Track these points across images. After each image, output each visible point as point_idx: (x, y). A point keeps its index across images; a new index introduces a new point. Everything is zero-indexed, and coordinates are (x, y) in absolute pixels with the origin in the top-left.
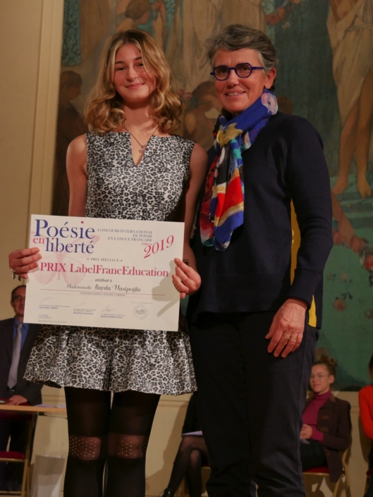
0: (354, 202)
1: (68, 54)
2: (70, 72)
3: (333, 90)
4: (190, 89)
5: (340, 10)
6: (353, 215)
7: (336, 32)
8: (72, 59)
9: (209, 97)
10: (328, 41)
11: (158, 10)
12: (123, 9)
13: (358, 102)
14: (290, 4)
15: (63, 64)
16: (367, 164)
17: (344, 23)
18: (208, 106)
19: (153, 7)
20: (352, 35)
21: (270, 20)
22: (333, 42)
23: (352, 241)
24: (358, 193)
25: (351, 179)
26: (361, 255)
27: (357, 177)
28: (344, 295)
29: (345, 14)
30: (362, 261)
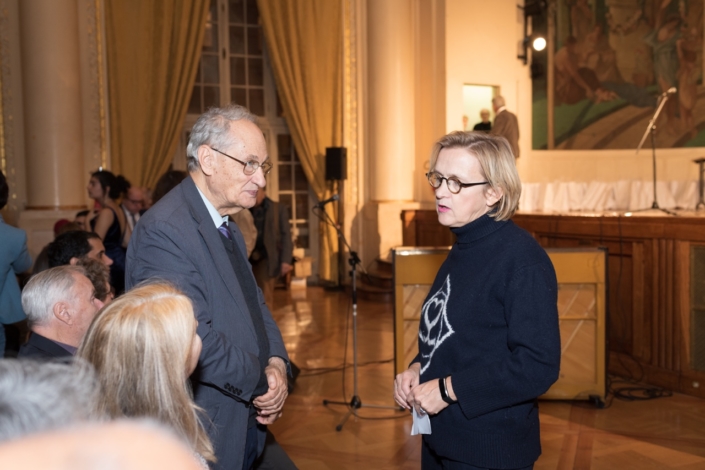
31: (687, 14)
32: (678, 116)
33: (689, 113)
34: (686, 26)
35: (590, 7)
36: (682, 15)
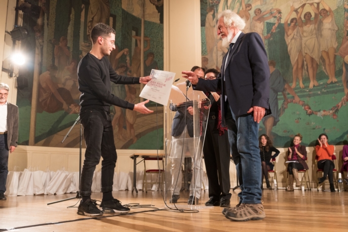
0: (299, 90)
1: (204, 52)
2: (204, 57)
3: (288, 57)
5: (289, 33)
6: (299, 94)
7: (288, 40)
10: (286, 43)
13: (297, 60)
14: (272, 32)
15: (202, 55)
17: (290, 37)
20: (293, 41)
22: (287, 43)
23: (299, 102)
24: (300, 87)
25: (297, 83)
26: (303, 106)
27: (299, 83)
28: (298, 119)
29: (291, 34)
30: (303, 108)
31: (131, 65)
32: (125, 128)
33: (132, 126)
34: (130, 72)
35: (69, 48)
36: (128, 65)
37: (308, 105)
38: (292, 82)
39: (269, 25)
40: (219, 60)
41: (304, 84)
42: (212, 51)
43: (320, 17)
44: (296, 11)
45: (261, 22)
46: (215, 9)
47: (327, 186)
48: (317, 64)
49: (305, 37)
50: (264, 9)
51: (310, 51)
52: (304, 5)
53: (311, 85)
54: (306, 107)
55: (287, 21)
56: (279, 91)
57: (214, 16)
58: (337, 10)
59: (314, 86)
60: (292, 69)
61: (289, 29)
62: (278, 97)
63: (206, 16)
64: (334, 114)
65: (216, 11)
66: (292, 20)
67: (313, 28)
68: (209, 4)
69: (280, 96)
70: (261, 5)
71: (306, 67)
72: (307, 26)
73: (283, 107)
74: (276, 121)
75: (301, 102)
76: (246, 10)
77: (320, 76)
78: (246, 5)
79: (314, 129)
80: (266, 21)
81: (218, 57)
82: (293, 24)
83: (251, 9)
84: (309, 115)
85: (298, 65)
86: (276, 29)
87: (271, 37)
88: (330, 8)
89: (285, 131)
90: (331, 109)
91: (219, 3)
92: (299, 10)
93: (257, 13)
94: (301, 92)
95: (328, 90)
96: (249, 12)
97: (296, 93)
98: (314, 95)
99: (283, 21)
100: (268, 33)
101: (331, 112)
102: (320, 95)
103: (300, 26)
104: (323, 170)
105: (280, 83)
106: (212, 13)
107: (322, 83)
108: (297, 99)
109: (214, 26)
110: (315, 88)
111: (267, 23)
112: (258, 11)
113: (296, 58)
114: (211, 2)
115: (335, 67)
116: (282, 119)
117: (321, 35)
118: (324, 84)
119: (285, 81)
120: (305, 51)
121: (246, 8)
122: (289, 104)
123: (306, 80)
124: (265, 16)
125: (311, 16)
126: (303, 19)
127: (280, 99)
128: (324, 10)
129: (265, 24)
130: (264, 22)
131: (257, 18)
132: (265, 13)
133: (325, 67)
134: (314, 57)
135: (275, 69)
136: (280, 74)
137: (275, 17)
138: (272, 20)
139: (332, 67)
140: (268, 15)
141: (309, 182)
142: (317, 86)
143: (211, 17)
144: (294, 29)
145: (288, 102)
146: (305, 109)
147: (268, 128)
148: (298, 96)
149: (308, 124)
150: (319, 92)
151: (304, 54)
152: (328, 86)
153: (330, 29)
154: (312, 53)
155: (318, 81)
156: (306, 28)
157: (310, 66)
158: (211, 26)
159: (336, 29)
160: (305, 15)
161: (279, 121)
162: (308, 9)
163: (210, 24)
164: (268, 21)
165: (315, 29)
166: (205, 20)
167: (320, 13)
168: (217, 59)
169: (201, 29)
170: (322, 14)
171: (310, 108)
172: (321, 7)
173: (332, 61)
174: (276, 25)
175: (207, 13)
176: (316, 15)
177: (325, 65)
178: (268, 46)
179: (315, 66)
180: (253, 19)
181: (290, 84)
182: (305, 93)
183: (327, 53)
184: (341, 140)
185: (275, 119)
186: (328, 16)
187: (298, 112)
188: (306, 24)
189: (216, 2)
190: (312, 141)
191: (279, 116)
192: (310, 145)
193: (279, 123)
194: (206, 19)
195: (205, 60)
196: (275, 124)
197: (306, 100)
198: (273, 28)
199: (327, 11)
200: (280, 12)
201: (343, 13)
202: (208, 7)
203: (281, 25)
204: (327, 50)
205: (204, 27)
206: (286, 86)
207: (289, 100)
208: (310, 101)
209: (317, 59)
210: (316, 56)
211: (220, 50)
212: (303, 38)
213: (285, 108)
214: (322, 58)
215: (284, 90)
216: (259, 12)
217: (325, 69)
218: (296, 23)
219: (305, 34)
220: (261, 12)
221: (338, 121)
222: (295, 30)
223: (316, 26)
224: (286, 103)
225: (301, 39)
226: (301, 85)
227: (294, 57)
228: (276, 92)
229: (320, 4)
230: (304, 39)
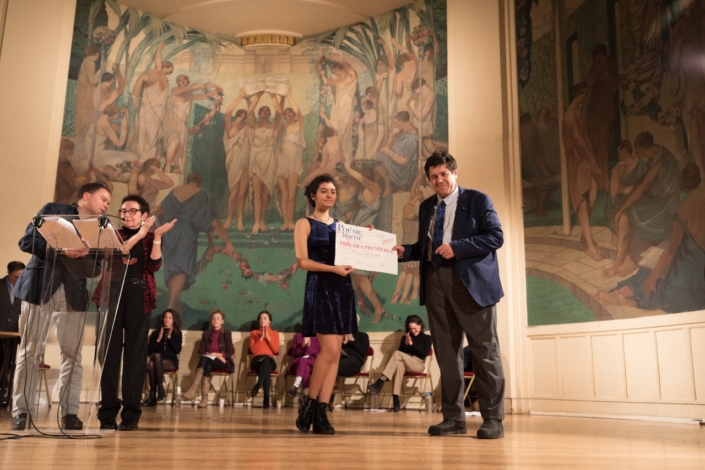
0: (235, 234)
1: (67, 129)
2: (67, 140)
3: (224, 174)
4: (142, 161)
6: (234, 240)
7: (228, 144)
8: (68, 132)
9: (153, 167)
11: (124, 113)
12: (103, 107)
13: (239, 182)
14: (203, 124)
15: (63, 135)
16: (243, 214)
17: (233, 140)
18: (153, 172)
19: (122, 111)
20: (237, 148)
21: (190, 132)
22: (226, 149)
23: (233, 253)
24: (238, 229)
25: (234, 222)
26: (238, 261)
27: (237, 221)
28: (228, 282)
29: (234, 136)
30: (238, 264)
37: (245, 261)
38: (225, 218)
39: (200, 111)
40: (96, 151)
41: (244, 224)
42: (84, 130)
43: (283, 121)
44: (248, 98)
45: (186, 101)
46: (103, 52)
47: (259, 400)
48: (269, 195)
49: (256, 146)
50: (194, 78)
51: (261, 170)
52: (261, 93)
53: (256, 228)
54: (243, 264)
55: (231, 112)
56: (202, 230)
57: (98, 64)
58: (308, 116)
59: (260, 231)
60: (229, 195)
61: (232, 126)
62: (199, 240)
63: (81, 61)
64: (284, 282)
65: (103, 57)
66: (240, 113)
67: (271, 134)
68: (92, 40)
69: (202, 239)
70: (191, 71)
71: (251, 197)
72: (263, 128)
73: (204, 258)
74: (190, 281)
75: (235, 255)
76: (161, 72)
77: (271, 216)
78: (162, 63)
79: (251, 302)
80: (195, 102)
81: (96, 146)
82: (239, 119)
83: (170, 73)
84: (247, 277)
85: (239, 190)
86: (211, 119)
87: (199, 132)
88: (299, 111)
89: (202, 302)
90: (281, 273)
91: (112, 43)
92: (252, 99)
93: (181, 83)
94: (238, 237)
95: (281, 241)
96: (167, 76)
97: (229, 237)
98: (259, 246)
99: (223, 110)
100: (196, 123)
101: (280, 277)
102: (266, 247)
103: (251, 127)
104: (258, 373)
105: (204, 215)
106: (95, 58)
107: (272, 228)
108: (230, 248)
109: (97, 85)
110: (261, 234)
111: (197, 106)
112: (183, 80)
113: (238, 179)
114: (95, 35)
115: (295, 206)
116: (200, 279)
117: (281, 150)
118: (275, 229)
119: (214, 215)
120: (253, 169)
121: (163, 67)
122: (216, 256)
123: (249, 219)
124: (195, 93)
125: (270, 114)
126: (257, 115)
127: (202, 244)
128: (291, 110)
129: (193, 106)
130: (191, 103)
131: (179, 92)
132: (195, 87)
133: (280, 203)
134: (266, 182)
135: (199, 189)
136: (207, 200)
137: (212, 99)
138: (206, 103)
139: (291, 204)
140: (199, 92)
141: (232, 391)
142: (264, 232)
143: (93, 65)
144: (240, 129)
145: (214, 252)
146: (241, 266)
147: (174, 294)
148: (233, 244)
149: (243, 293)
150: (266, 243)
151: (251, 175)
152: (282, 234)
153: (295, 143)
154: (264, 174)
155: (266, 224)
156: (259, 132)
157: (257, 196)
158: (89, 83)
159: (304, 146)
160: (261, 110)
161: (194, 282)
162: (265, 101)
163: (87, 78)
164: (199, 103)
165: (273, 135)
166: (78, 67)
167: (284, 114)
168: (93, 149)
169: (69, 83)
170: (287, 116)
171: (248, 267)
172: (287, 105)
173: (292, 195)
174: (212, 113)
175: (85, 56)
176: (277, 114)
177: (280, 200)
178: (193, 147)
179: (265, 197)
180: (173, 90)
181: (222, 221)
182: (245, 241)
183: (287, 181)
184: (289, 325)
185: (187, 277)
186: (295, 121)
187: (228, 272)
188: (260, 126)
189: (107, 39)
190: (244, 322)
191: (196, 273)
192: (242, 329)
193: (194, 286)
194: (82, 67)
195: (67, 146)
196: (186, 286)
197: (245, 251)
198: (207, 116)
199: (294, 114)
200: (220, 93)
201: (317, 124)
202: (89, 44)
203: (218, 116)
204: (286, 176)
205: (74, 81)
206: (214, 223)
207: (216, 248)
208: (251, 255)
209: (270, 188)
210: (268, 182)
211: (102, 133)
212: (253, 148)
213: (208, 261)
214: (277, 187)
215: (211, 229)
216: (186, 81)
217: (280, 206)
218: (245, 119)
219: (256, 142)
220: (188, 82)
221: (288, 293)
222: (242, 131)
223: (276, 134)
224: (211, 252)
225: (250, 148)
226: (240, 225)
227: (234, 176)
228: (196, 230)
229: (286, 99)
230: (254, 150)
